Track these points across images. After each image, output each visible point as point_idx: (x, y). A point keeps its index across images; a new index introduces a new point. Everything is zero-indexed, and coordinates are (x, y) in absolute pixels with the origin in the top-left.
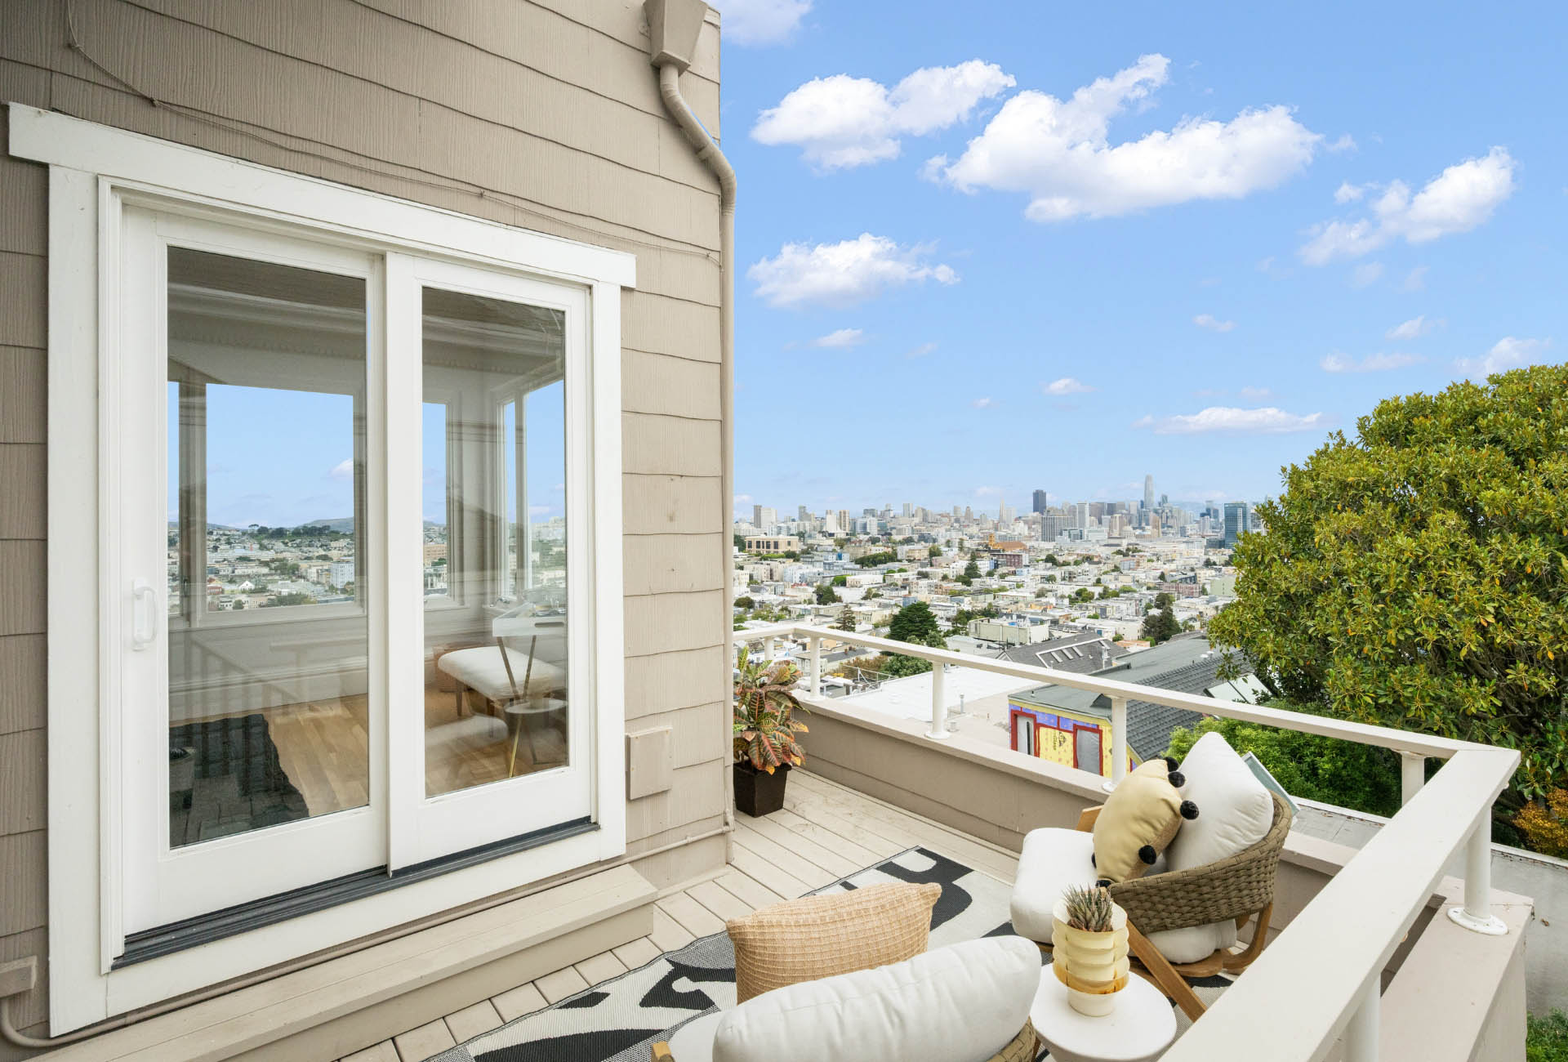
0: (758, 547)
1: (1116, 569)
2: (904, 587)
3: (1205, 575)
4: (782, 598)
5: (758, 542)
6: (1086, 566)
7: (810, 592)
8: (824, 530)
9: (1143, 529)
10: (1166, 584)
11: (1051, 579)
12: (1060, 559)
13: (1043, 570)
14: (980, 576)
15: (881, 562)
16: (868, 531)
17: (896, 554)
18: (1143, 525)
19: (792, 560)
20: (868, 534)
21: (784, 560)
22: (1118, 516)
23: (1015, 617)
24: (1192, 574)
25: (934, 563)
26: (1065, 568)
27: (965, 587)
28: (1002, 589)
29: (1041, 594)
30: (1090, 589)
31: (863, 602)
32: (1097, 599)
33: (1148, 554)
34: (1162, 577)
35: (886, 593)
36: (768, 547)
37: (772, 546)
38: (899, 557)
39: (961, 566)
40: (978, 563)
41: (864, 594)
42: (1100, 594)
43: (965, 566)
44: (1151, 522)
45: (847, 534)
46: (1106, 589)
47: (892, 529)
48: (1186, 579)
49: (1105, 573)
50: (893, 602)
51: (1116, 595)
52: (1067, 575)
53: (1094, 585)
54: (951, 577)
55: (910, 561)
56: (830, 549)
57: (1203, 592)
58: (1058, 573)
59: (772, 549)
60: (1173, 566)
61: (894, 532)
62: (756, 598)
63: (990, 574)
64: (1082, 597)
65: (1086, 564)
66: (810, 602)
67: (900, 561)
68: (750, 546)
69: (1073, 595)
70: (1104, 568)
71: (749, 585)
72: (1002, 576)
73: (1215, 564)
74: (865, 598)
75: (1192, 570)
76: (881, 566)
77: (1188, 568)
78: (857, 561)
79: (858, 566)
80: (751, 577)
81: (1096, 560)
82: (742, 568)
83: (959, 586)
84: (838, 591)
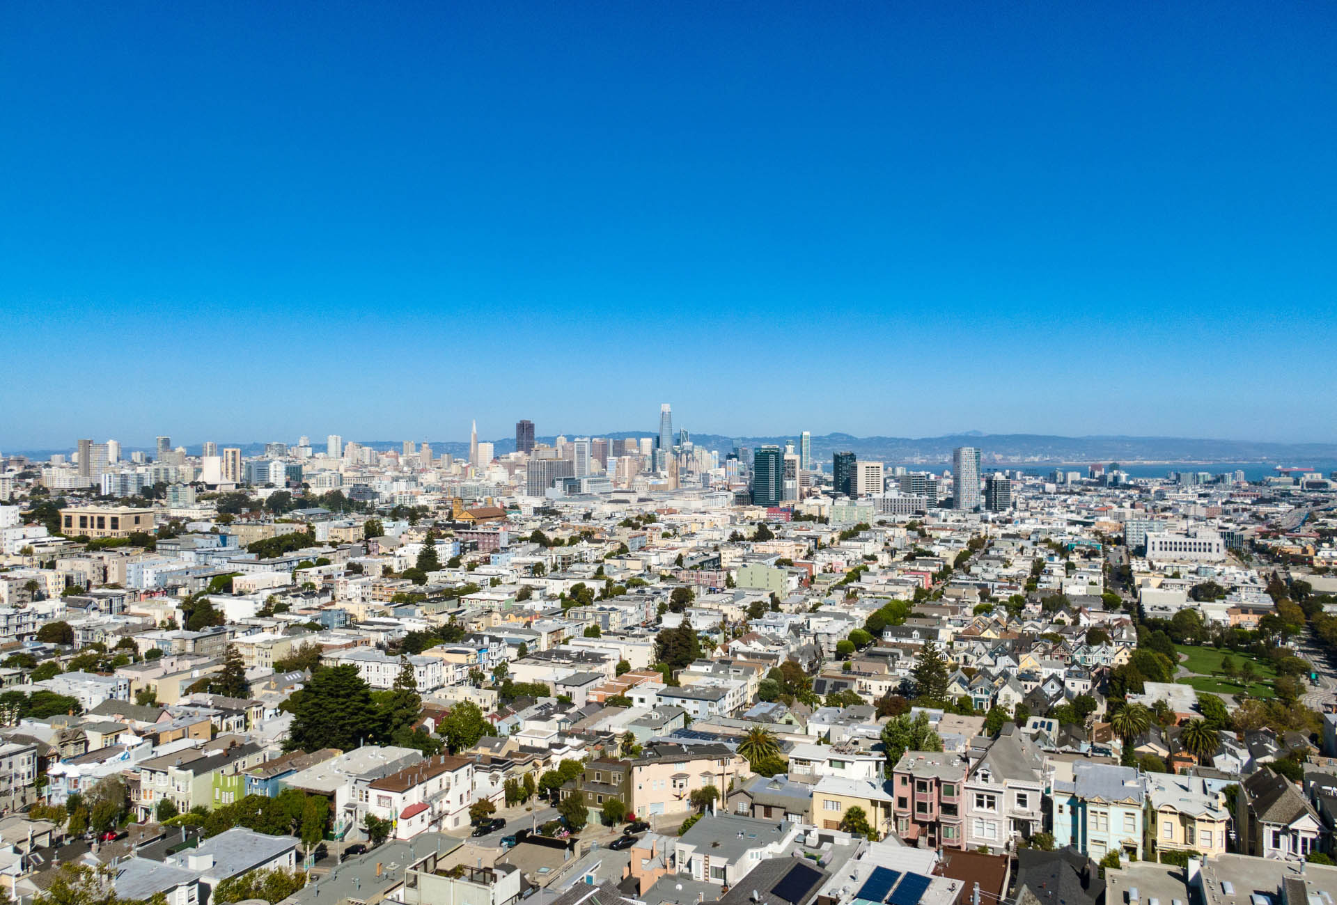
0: (83, 525)
1: (623, 549)
2: (325, 591)
3: (730, 556)
4: (122, 621)
5: (83, 519)
6: (584, 545)
7: (171, 607)
8: (200, 479)
9: (658, 476)
10: (684, 572)
11: (537, 570)
12: (551, 536)
13: (526, 555)
14: (439, 567)
15: (291, 548)
16: (272, 480)
17: (313, 534)
18: (658, 470)
19: (142, 550)
20: (269, 486)
21: (129, 550)
22: (627, 458)
23: (486, 640)
24: (713, 555)
25: (371, 547)
26: (556, 549)
27: (414, 587)
28: (472, 589)
29: (525, 595)
30: (589, 585)
31: (259, 622)
32: (598, 599)
33: (661, 525)
34: (679, 561)
35: (298, 604)
36: (101, 526)
37: (108, 523)
38: (318, 539)
39: (410, 554)
40: (437, 548)
41: (261, 606)
42: (601, 590)
43: (417, 553)
44: (667, 465)
45: (238, 486)
46: (609, 583)
47: (310, 476)
48: (708, 561)
49: (609, 556)
50: (306, 620)
51: (623, 592)
52: (560, 560)
53: (594, 578)
54: (396, 570)
55: (333, 544)
56: (207, 527)
57: (730, 583)
58: (549, 557)
59: (108, 530)
60: (690, 544)
61: (311, 482)
62: (76, 622)
63: (454, 563)
64: (579, 596)
65: (585, 543)
66: (173, 626)
67: (320, 545)
68: (69, 524)
69: (567, 594)
70: (609, 548)
71: (64, 595)
72: (472, 567)
73: (742, 538)
74: (262, 614)
75: (716, 549)
76: (289, 555)
77: (711, 545)
78: (253, 548)
79: (253, 556)
80: (68, 580)
81: (596, 536)
82: (52, 566)
83: (410, 587)
84: (221, 603)
